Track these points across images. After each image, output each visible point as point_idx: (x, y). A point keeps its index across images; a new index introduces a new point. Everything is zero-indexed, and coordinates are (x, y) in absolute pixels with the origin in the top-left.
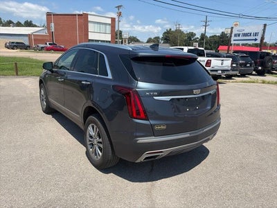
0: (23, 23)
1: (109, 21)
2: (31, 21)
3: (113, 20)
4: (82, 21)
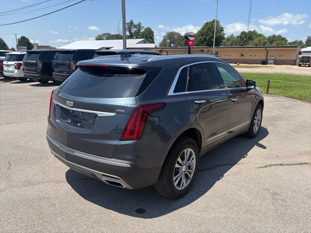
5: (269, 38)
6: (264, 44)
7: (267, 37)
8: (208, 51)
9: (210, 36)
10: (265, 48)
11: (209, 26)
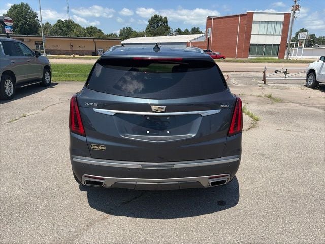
0: (190, 30)
1: (281, 18)
2: (198, 28)
3: (287, 16)
4: (245, 22)
5: (88, 29)
6: (85, 35)
7: (85, 28)
8: (30, 40)
9: (22, 22)
10: (92, 40)
11: (18, 9)
